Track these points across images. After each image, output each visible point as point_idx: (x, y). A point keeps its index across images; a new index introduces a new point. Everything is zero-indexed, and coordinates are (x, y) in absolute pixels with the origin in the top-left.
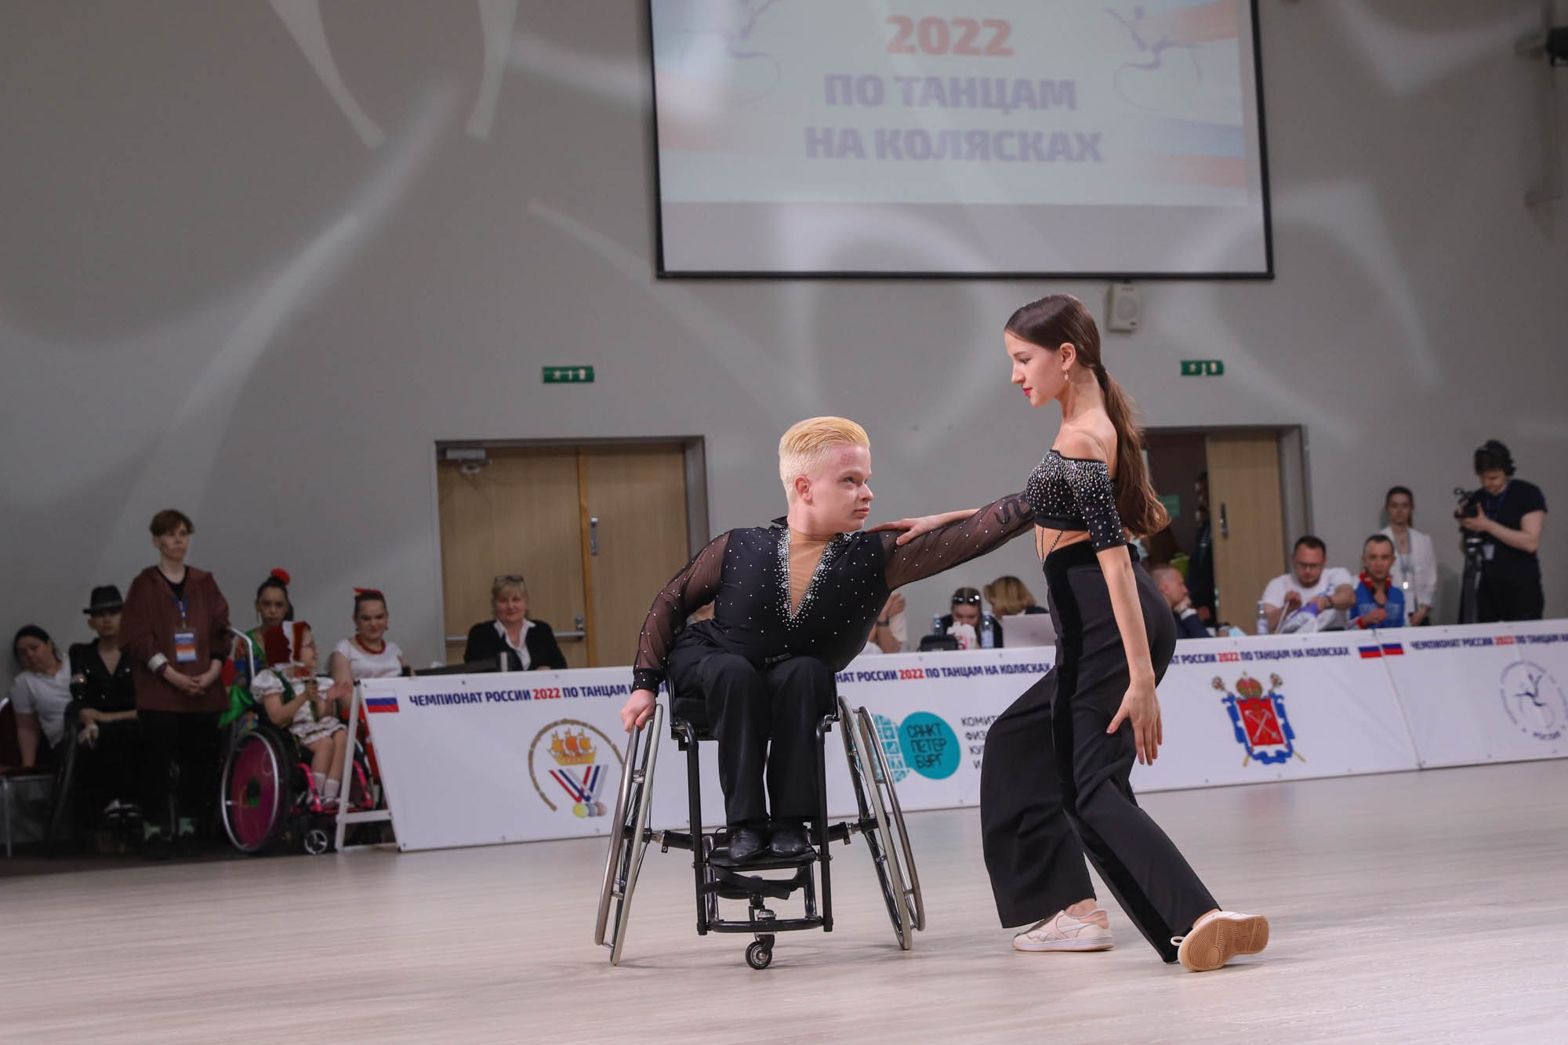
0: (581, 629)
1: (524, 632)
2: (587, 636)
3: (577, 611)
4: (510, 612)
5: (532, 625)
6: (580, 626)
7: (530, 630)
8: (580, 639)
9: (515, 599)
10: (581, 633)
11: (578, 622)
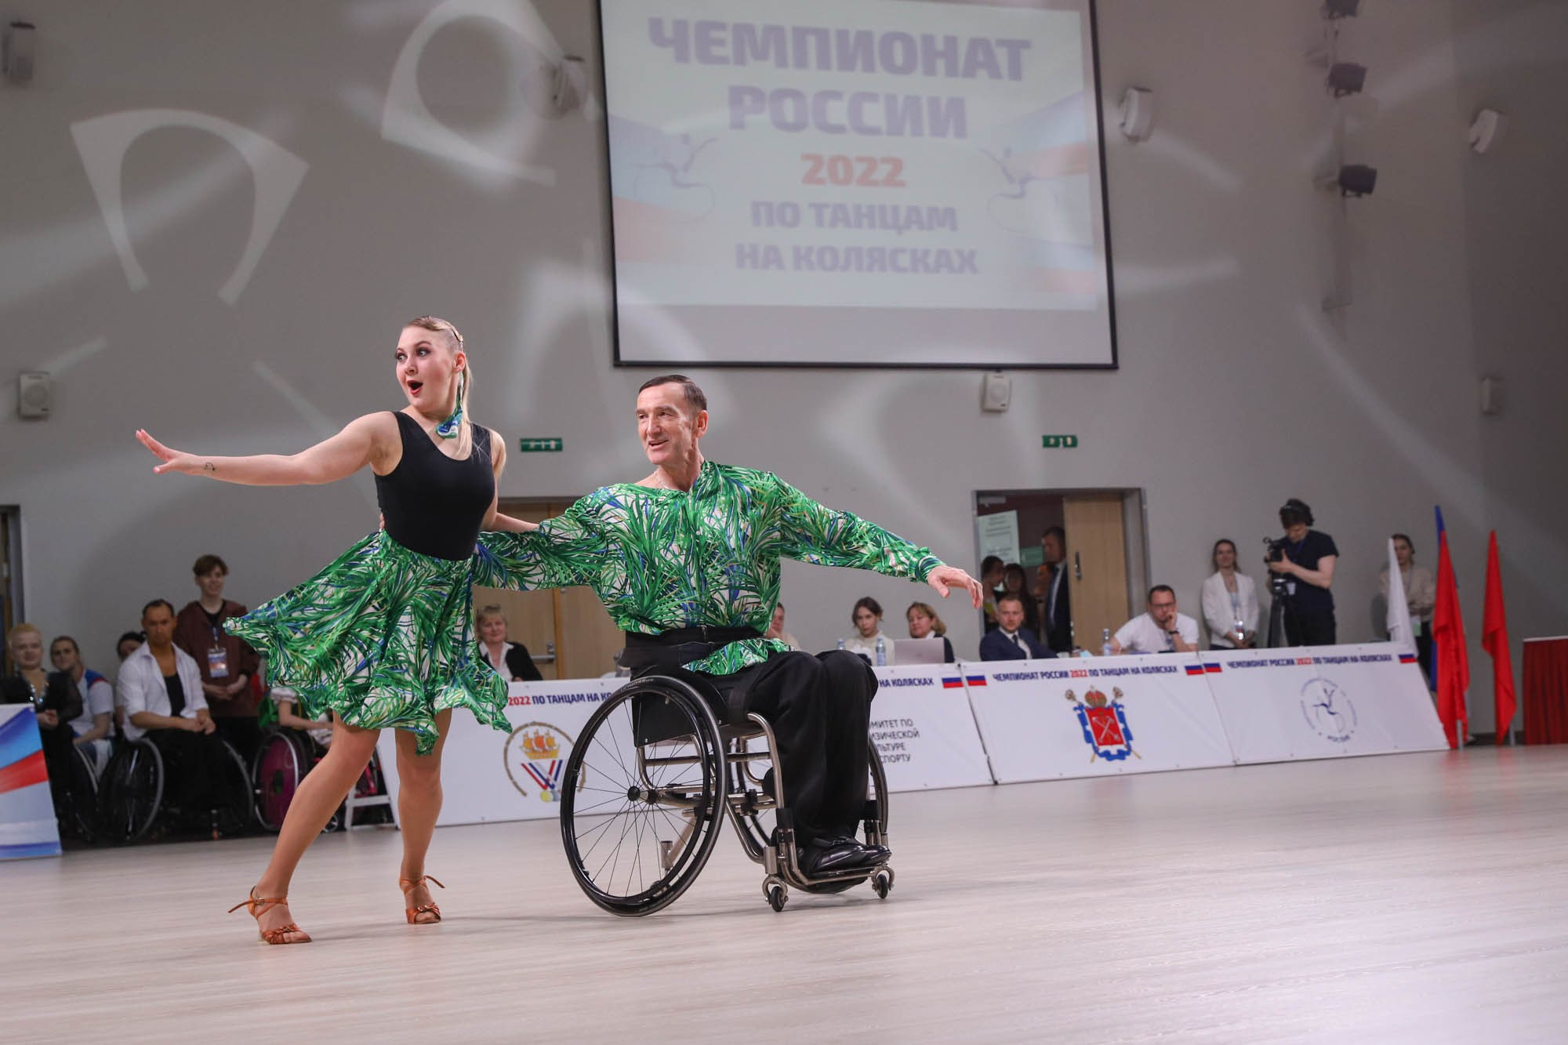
0: (552, 653)
1: (504, 652)
2: (557, 658)
3: (548, 638)
4: (494, 633)
5: (511, 647)
6: (551, 650)
7: (509, 652)
8: (550, 661)
9: (498, 623)
10: (552, 656)
11: (550, 647)
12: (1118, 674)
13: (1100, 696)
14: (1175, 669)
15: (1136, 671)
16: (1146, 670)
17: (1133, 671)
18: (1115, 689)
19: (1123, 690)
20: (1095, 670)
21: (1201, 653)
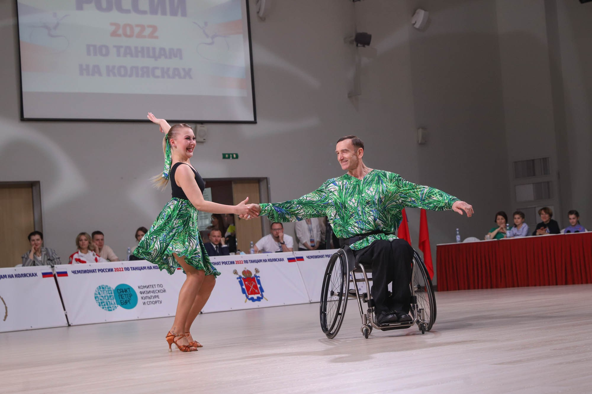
12: (257, 262)
13: (249, 272)
14: (283, 259)
15: (265, 261)
16: (270, 260)
17: (264, 261)
18: (255, 269)
19: (260, 269)
20: (247, 261)
21: (294, 252)
